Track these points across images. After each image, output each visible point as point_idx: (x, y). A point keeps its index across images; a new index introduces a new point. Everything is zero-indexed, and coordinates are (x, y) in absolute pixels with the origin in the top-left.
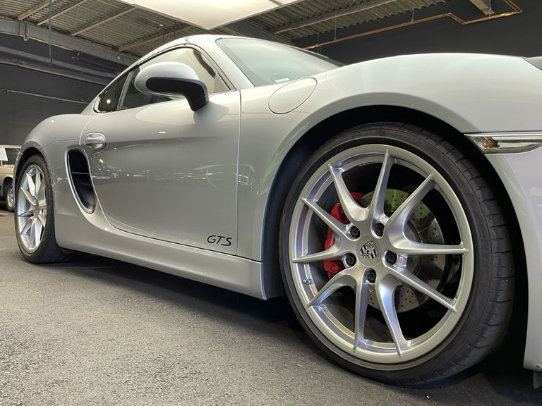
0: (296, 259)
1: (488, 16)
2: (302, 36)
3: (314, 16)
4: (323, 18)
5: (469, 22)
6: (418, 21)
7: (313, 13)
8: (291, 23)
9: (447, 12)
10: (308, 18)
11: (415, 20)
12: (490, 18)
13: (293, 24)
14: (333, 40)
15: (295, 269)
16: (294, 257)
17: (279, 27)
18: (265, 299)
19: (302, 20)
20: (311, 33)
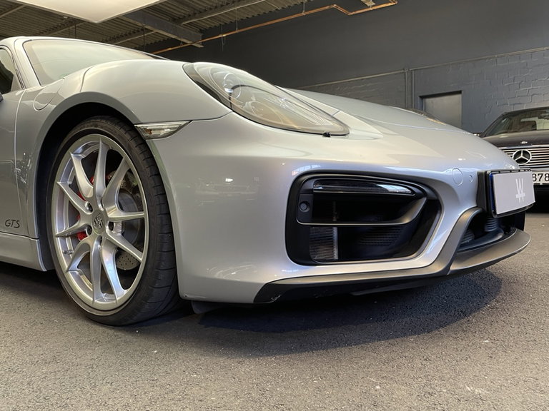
0: (58, 233)
1: (369, 7)
2: (208, 26)
3: (216, 7)
4: (224, 10)
5: (354, 13)
6: (308, 13)
7: (215, 5)
8: (195, 14)
9: (333, 4)
10: (211, 9)
11: (306, 11)
12: (371, 9)
13: (197, 15)
14: (235, 30)
15: (58, 241)
16: (57, 231)
17: (184, 18)
18: (44, 270)
19: (205, 11)
20: (217, 24)
